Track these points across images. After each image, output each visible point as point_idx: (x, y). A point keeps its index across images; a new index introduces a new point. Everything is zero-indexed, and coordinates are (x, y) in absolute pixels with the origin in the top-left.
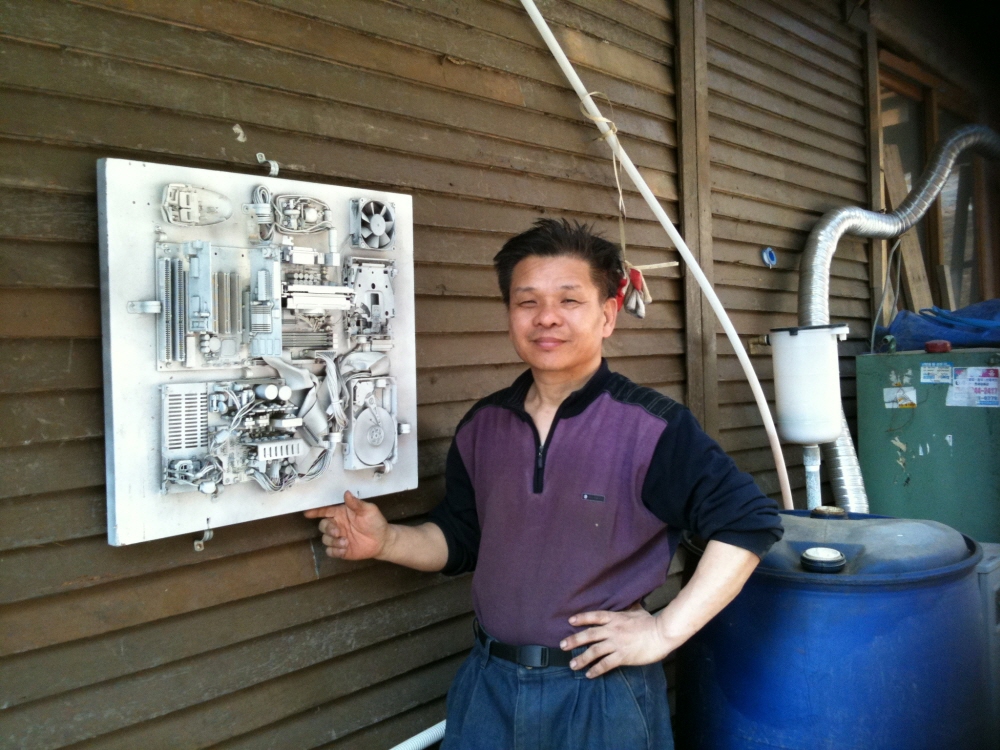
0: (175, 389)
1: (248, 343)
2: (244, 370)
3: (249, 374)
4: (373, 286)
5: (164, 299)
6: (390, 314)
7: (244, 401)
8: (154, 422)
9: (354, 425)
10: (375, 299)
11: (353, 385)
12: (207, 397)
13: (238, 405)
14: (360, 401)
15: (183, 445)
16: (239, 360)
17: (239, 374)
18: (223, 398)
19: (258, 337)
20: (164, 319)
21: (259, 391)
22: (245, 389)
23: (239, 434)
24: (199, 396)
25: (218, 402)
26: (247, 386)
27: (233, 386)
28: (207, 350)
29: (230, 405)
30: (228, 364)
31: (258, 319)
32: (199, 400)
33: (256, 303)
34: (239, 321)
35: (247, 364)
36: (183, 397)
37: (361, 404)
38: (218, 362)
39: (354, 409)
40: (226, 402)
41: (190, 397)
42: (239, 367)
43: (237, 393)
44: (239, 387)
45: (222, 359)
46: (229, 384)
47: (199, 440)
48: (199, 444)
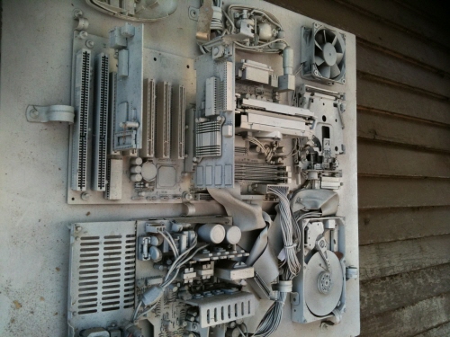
0: (92, 229)
1: (190, 172)
2: (185, 205)
3: (192, 211)
4: (324, 118)
5: (80, 104)
6: (340, 150)
7: (184, 245)
8: (58, 275)
9: (304, 271)
10: (326, 132)
11: (304, 225)
12: (135, 239)
13: (175, 250)
14: (311, 244)
15: (99, 308)
16: (179, 193)
17: (179, 211)
18: (156, 242)
19: (203, 163)
20: (79, 132)
21: (203, 231)
22: (185, 229)
23: (175, 289)
24: (124, 239)
25: (150, 246)
26: (188, 225)
27: (171, 225)
28: (138, 178)
29: (165, 250)
30: (165, 197)
31: (205, 140)
32: (124, 245)
33: (202, 120)
34: (181, 143)
35: (190, 198)
36: (102, 240)
37: (312, 247)
38: (153, 194)
39: (305, 253)
40: (160, 247)
41: (112, 240)
42: (179, 201)
43: (176, 234)
44: (178, 227)
45: (158, 190)
46: (166, 222)
47: (122, 299)
48: (122, 304)
